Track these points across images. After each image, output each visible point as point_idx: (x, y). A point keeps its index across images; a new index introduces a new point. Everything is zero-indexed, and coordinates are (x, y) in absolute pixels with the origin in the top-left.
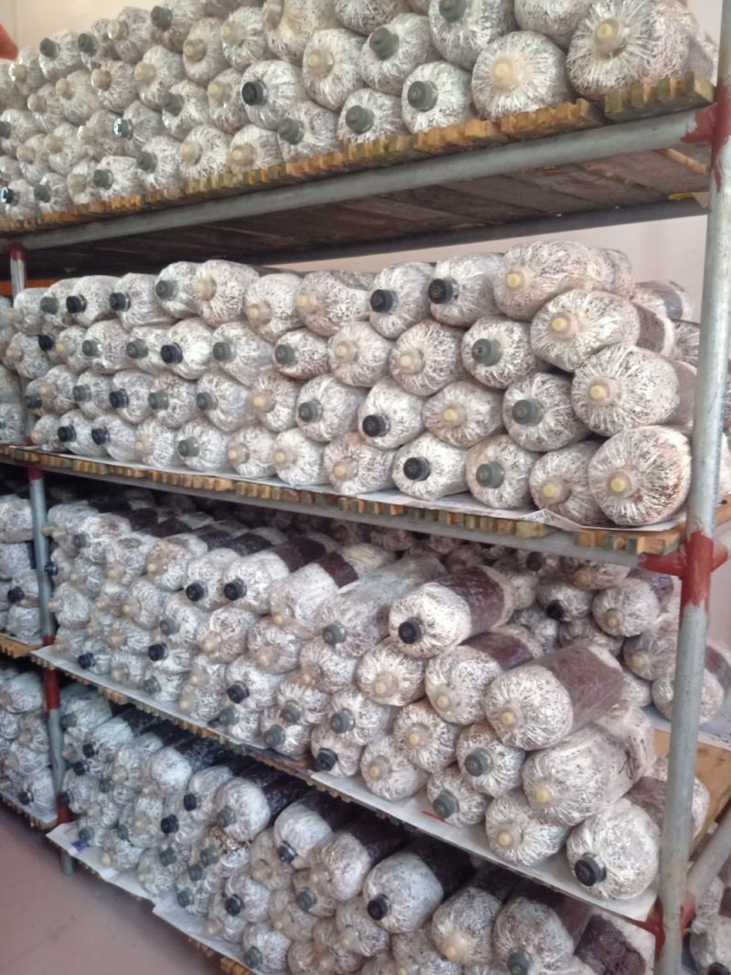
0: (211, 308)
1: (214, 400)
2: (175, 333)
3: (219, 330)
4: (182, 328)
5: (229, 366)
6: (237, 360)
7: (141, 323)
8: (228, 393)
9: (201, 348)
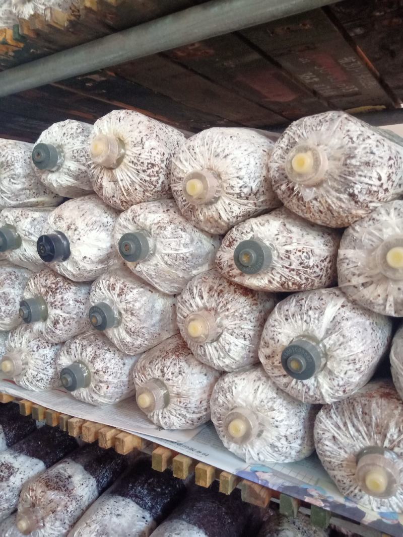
0: (115, 182)
1: (116, 315)
2: (60, 217)
3: (129, 214)
4: (70, 210)
5: (142, 268)
6: (157, 259)
7: (13, 203)
8: (138, 305)
9: (98, 240)
